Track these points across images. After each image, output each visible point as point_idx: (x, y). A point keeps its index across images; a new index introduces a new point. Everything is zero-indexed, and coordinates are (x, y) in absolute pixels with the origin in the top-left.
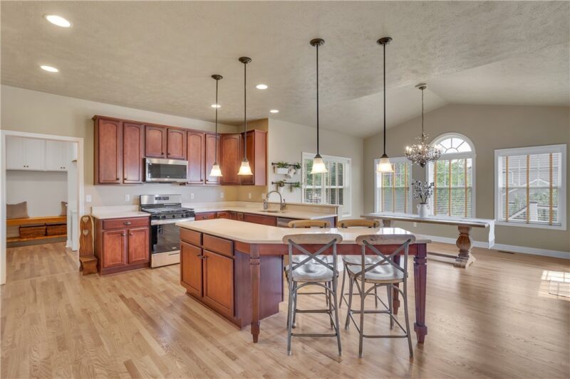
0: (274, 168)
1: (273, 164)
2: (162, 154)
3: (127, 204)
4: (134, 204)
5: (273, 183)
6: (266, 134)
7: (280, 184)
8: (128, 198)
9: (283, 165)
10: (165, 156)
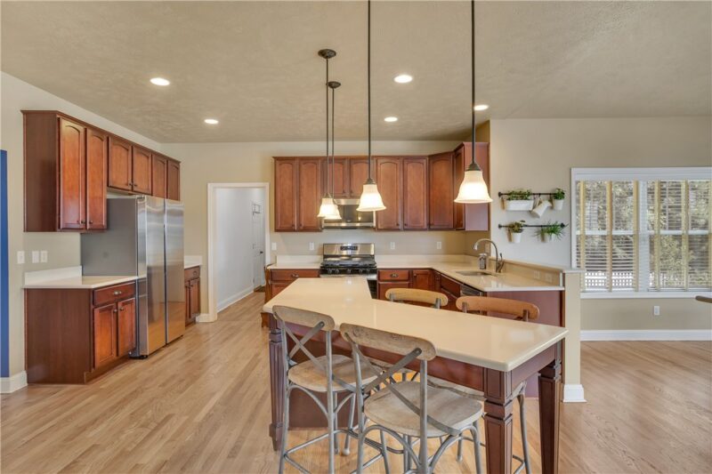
0: (503, 201)
1: (500, 194)
2: (344, 192)
3: (312, 254)
4: (319, 254)
5: (500, 227)
6: (488, 146)
7: (514, 228)
8: (312, 247)
9: (523, 196)
10: (347, 194)
